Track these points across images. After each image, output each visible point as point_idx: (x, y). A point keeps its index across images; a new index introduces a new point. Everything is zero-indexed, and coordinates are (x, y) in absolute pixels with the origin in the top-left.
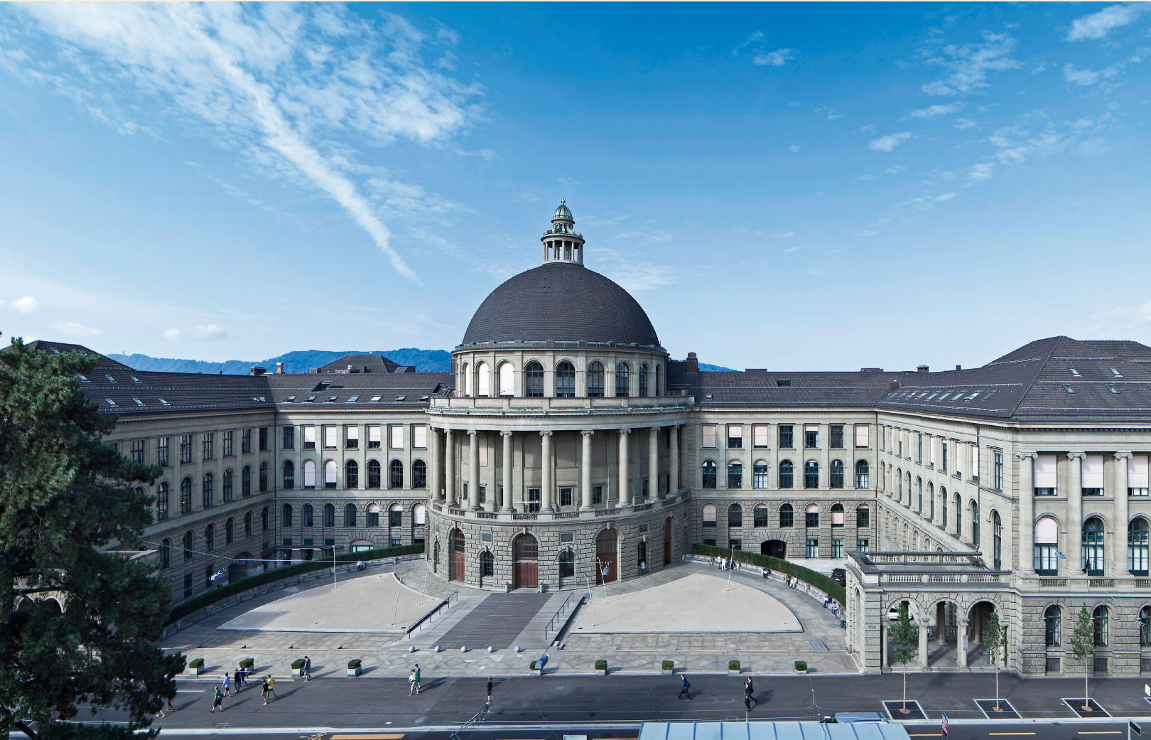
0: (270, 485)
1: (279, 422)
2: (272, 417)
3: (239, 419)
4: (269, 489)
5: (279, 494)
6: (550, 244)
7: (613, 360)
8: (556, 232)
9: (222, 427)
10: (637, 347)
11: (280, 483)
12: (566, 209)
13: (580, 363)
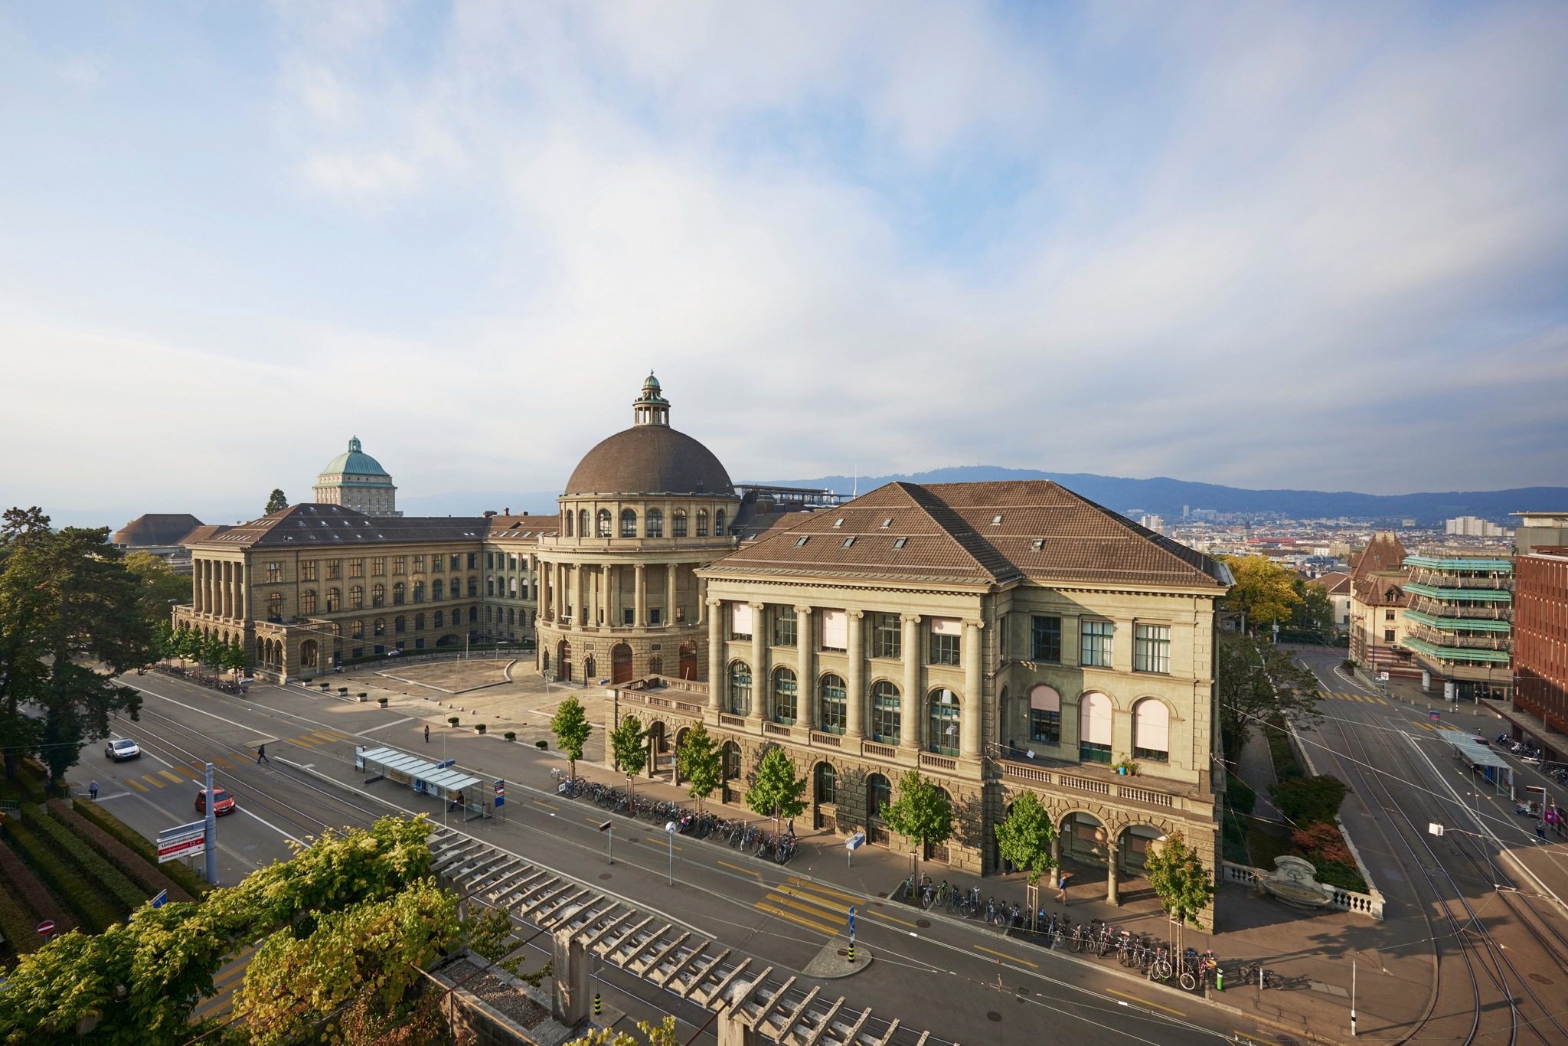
0: (479, 592)
1: (485, 550)
2: (480, 546)
3: (448, 548)
4: (478, 595)
5: (485, 599)
6: (640, 409)
7: (669, 507)
8: (646, 399)
9: (430, 552)
10: (693, 496)
11: (486, 591)
12: (654, 379)
13: (640, 510)
